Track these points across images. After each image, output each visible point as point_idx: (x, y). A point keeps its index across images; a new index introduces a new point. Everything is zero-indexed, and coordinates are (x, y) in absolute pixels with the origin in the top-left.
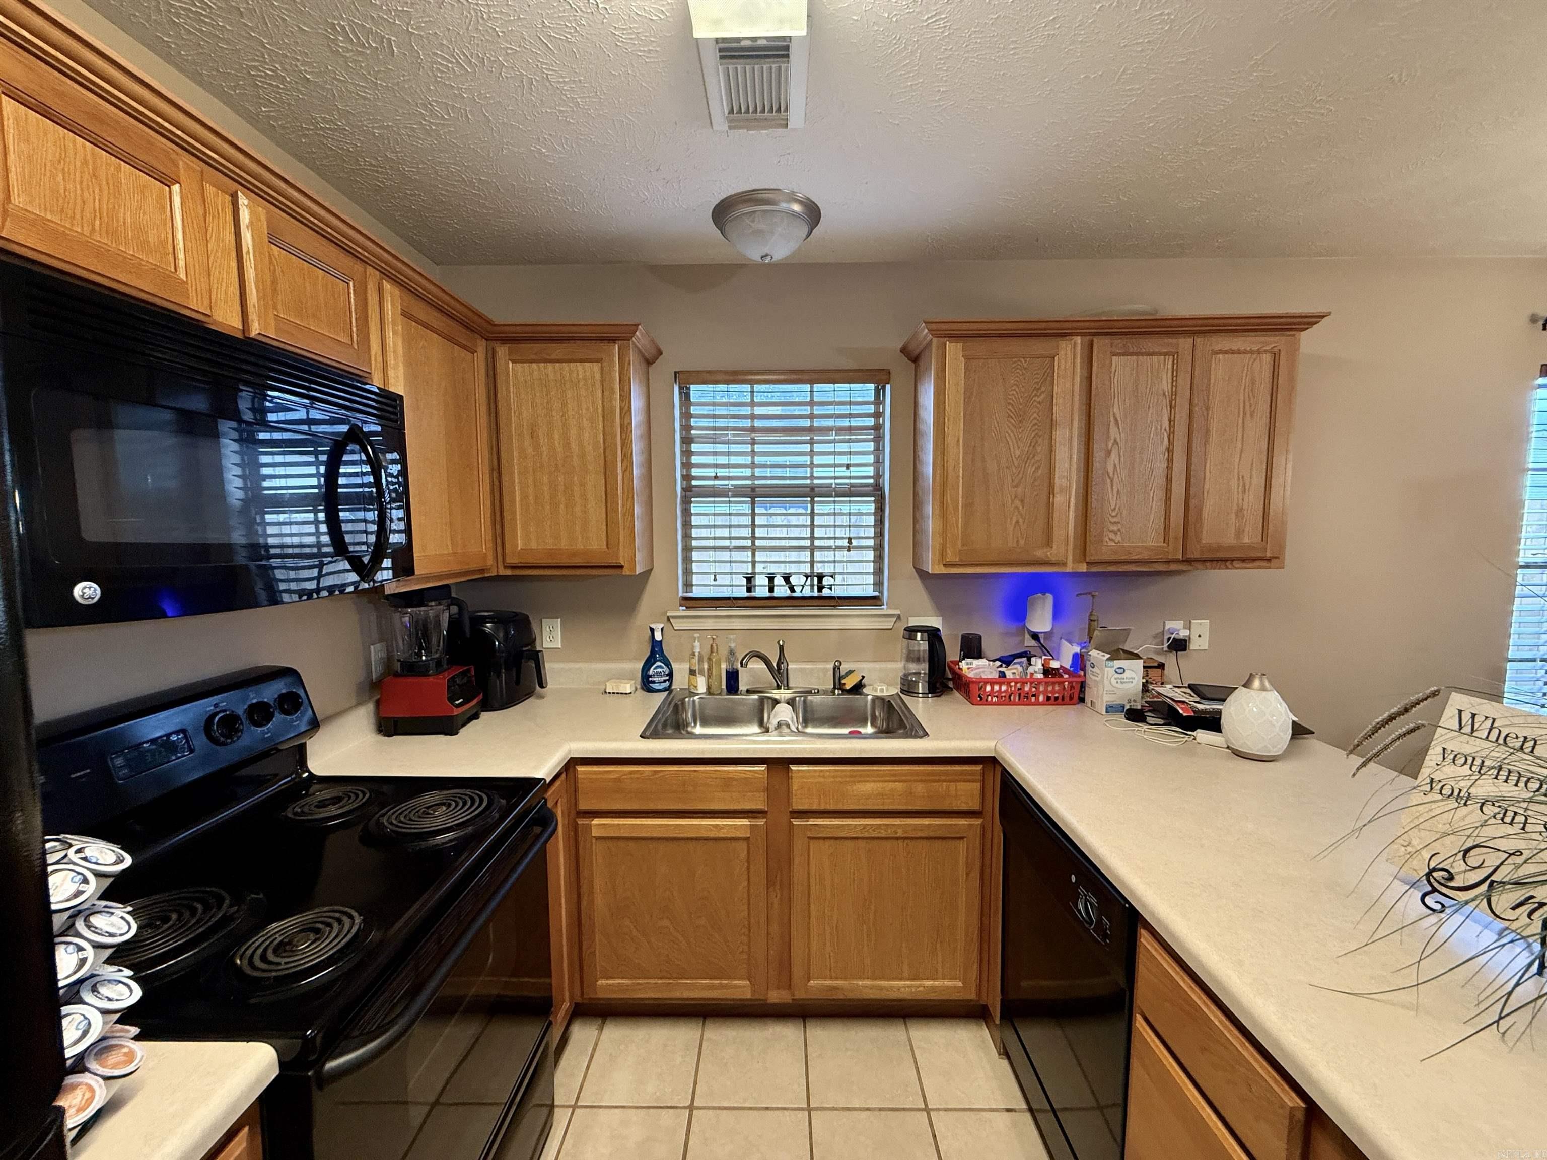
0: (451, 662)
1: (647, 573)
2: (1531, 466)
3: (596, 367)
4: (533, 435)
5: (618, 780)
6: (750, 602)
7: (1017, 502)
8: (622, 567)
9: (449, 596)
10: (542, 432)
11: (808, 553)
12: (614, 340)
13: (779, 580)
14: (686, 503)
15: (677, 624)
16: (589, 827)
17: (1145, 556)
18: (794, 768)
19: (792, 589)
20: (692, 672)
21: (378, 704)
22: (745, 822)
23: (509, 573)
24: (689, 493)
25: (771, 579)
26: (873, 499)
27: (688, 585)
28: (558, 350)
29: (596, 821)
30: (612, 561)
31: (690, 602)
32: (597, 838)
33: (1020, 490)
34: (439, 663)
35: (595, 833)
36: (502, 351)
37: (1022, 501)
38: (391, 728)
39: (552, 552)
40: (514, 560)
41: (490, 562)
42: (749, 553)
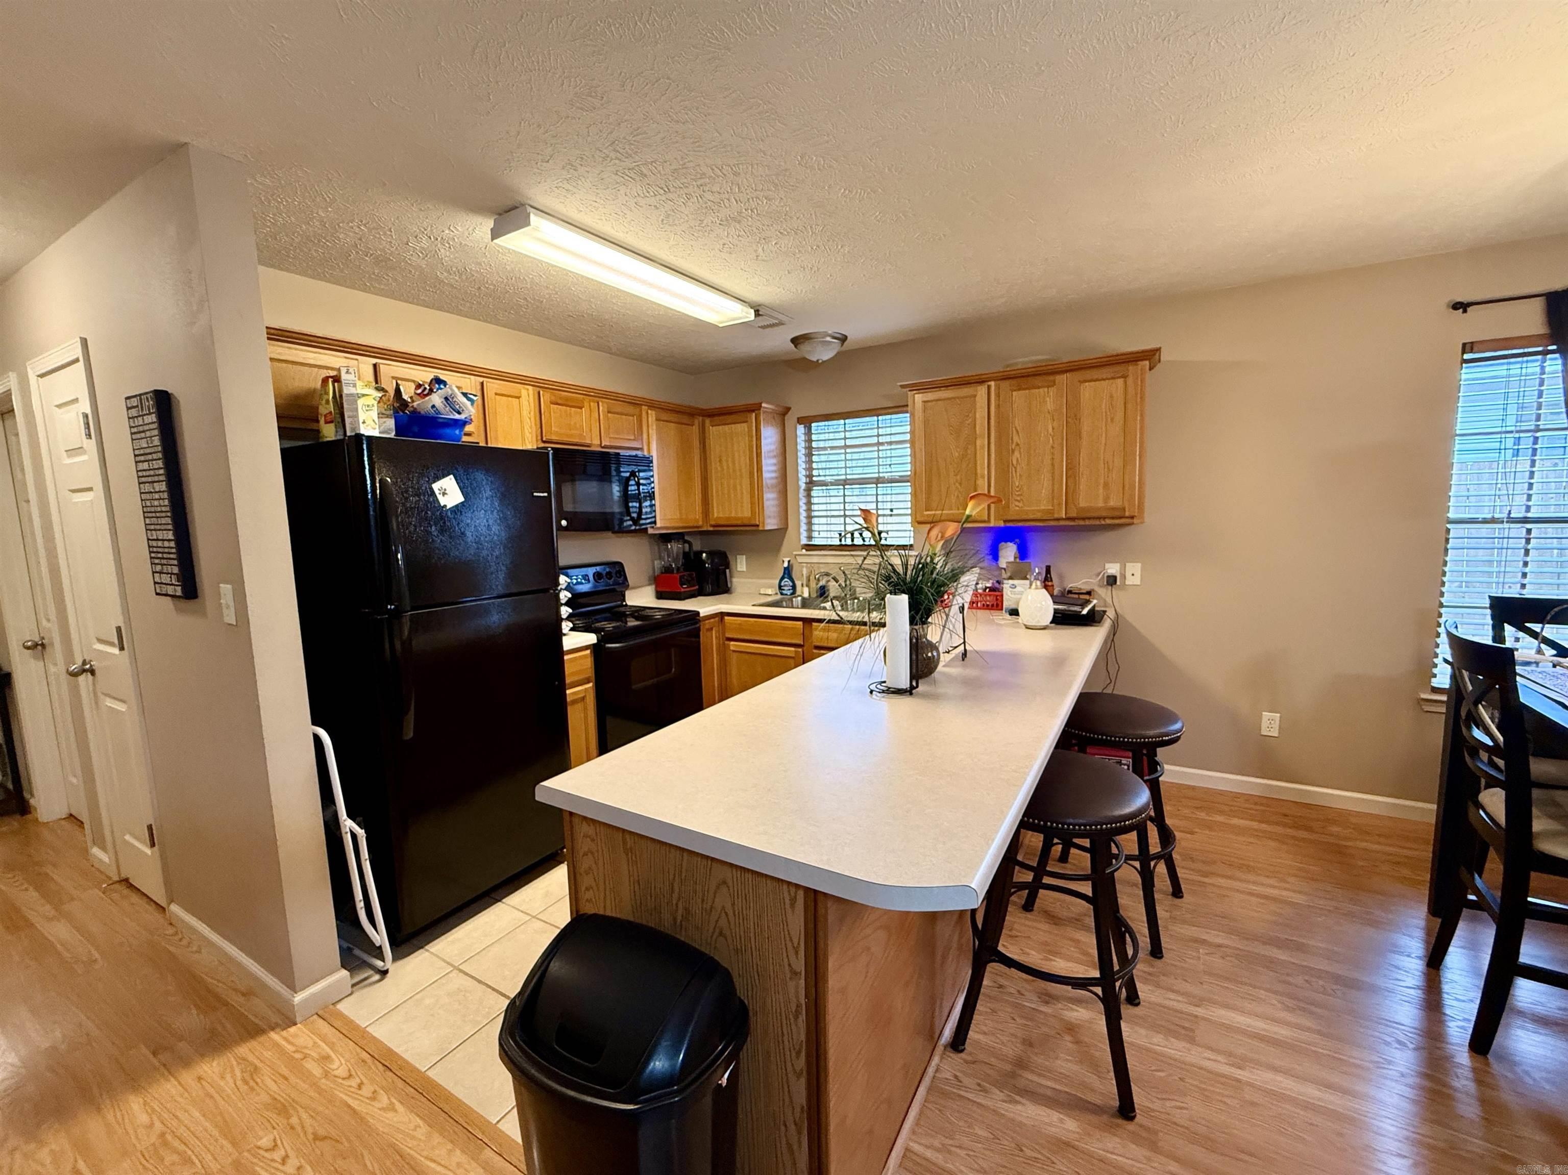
0: (685, 570)
1: (782, 531)
2: (1458, 432)
3: (745, 425)
4: (720, 461)
5: (740, 624)
6: (841, 547)
7: (957, 484)
8: (758, 526)
9: (683, 538)
10: (724, 459)
12: (753, 411)
13: (856, 534)
14: (808, 490)
15: (800, 559)
16: (729, 646)
17: (1038, 516)
18: (814, 624)
19: (864, 540)
20: (802, 585)
21: (656, 587)
22: (793, 649)
23: (711, 529)
24: (811, 483)
25: (852, 535)
26: (909, 484)
27: (810, 538)
28: (729, 418)
29: (732, 643)
30: (753, 522)
31: (809, 547)
32: (734, 651)
33: (958, 477)
34: (678, 569)
35: (732, 648)
36: (708, 421)
37: (960, 484)
38: (660, 596)
39: (728, 518)
40: (713, 523)
41: (700, 523)
42: (842, 519)
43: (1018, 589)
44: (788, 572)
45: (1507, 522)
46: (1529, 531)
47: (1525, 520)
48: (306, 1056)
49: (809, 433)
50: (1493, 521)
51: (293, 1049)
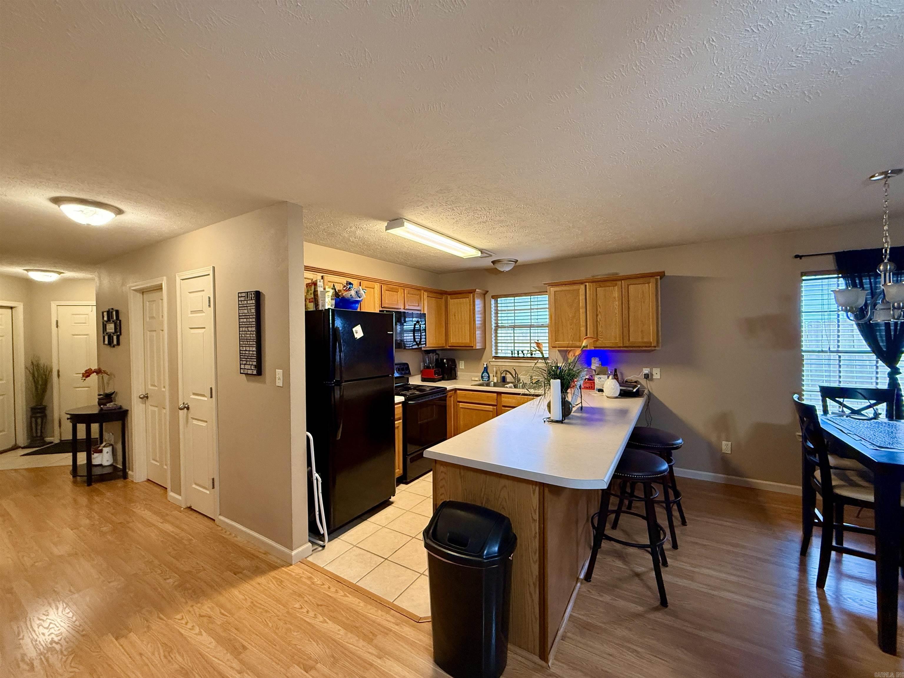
0: (436, 368)
1: (483, 349)
2: (803, 311)
3: (468, 299)
4: (455, 316)
5: (465, 395)
6: (513, 358)
7: (571, 330)
8: (473, 347)
9: (436, 352)
10: (456, 315)
11: (529, 344)
12: (472, 293)
13: (520, 352)
14: (496, 330)
15: (492, 363)
16: (459, 404)
17: (611, 345)
18: (502, 395)
19: (524, 355)
20: (493, 376)
21: (422, 375)
22: (491, 407)
23: (449, 348)
24: (497, 327)
25: (518, 352)
26: (547, 328)
27: (496, 353)
28: (459, 296)
29: (461, 404)
30: (471, 345)
31: (496, 357)
32: (461, 408)
33: (572, 326)
34: (433, 367)
35: (460, 406)
36: (449, 297)
37: (573, 329)
38: (423, 380)
39: (458, 343)
40: (450, 345)
41: (444, 345)
42: (513, 344)
43: (602, 379)
44: (486, 370)
45: (829, 352)
46: (840, 357)
47: (838, 352)
48: (301, 577)
49: (496, 303)
50: (822, 351)
51: (295, 574)
